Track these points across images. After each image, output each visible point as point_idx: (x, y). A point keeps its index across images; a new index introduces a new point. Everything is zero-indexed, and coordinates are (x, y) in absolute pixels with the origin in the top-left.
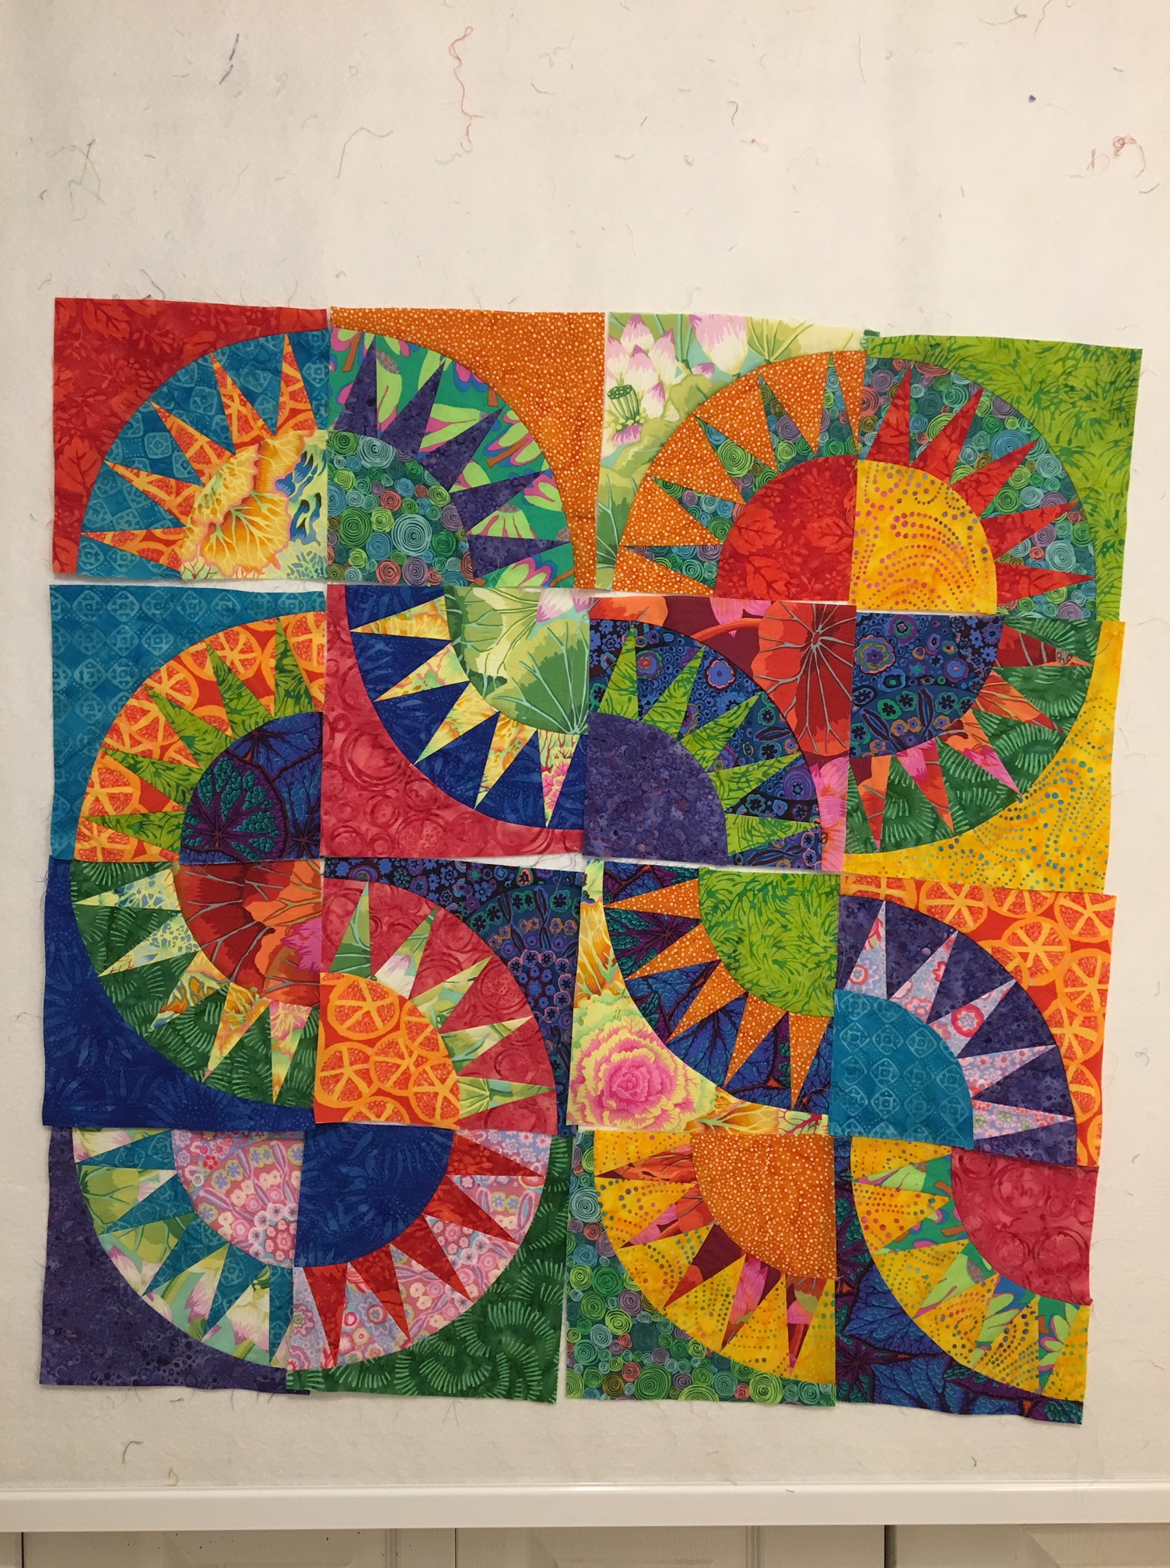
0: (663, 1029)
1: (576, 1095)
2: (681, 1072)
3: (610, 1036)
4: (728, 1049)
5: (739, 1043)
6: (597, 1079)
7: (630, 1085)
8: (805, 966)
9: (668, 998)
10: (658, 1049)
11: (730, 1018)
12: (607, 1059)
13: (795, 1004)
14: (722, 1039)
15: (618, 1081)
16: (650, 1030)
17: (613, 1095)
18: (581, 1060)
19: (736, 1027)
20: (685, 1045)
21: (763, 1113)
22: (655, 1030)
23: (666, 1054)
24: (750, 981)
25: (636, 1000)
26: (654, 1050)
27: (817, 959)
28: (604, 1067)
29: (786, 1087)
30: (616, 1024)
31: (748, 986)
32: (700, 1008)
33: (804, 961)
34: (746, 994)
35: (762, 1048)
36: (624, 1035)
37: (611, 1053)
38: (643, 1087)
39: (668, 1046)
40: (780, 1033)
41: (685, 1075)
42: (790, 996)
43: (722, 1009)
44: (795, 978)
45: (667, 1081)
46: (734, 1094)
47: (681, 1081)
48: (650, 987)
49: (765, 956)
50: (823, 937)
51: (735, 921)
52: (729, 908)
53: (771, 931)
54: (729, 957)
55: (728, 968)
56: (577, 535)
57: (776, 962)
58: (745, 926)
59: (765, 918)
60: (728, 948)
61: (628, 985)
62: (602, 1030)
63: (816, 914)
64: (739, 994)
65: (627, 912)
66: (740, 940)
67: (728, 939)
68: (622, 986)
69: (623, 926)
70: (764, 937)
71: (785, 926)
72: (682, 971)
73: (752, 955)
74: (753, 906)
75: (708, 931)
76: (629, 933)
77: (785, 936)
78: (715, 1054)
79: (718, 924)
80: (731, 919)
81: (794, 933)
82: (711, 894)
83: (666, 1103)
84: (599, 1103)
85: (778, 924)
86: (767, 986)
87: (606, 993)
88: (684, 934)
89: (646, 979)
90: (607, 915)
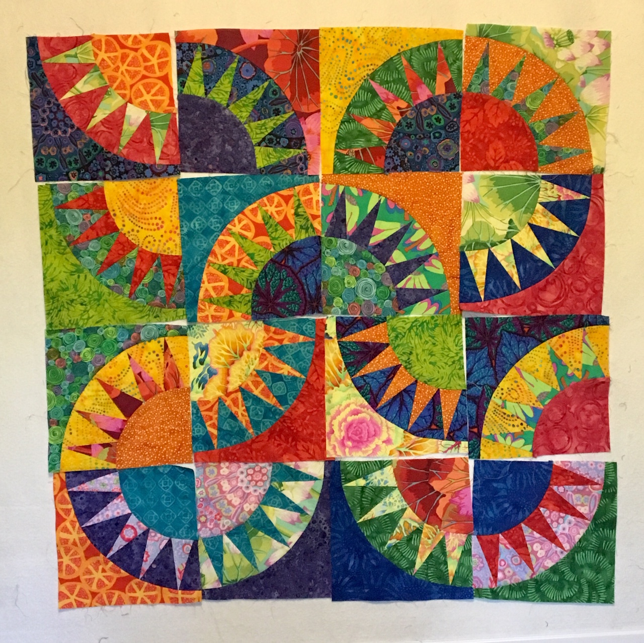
0: (374, 403)
1: (330, 441)
2: (384, 424)
3: (345, 408)
4: (408, 410)
5: (414, 407)
6: (340, 430)
7: (358, 433)
8: (446, 364)
9: (375, 385)
10: (371, 413)
11: (409, 394)
12: (345, 420)
13: (442, 384)
14: (405, 406)
15: (351, 431)
16: (366, 403)
17: (349, 439)
18: (331, 421)
19: (412, 399)
20: (385, 410)
21: (430, 443)
22: (370, 403)
23: (376, 415)
24: (418, 374)
25: (359, 389)
26: (369, 414)
27: (452, 360)
28: (343, 424)
29: (441, 428)
30: (348, 401)
31: (417, 377)
32: (392, 390)
33: (446, 361)
34: (416, 381)
35: (427, 409)
36: (353, 407)
37: (347, 416)
38: (365, 435)
39: (377, 411)
40: (435, 400)
41: (387, 425)
42: (440, 380)
43: (405, 390)
44: (442, 370)
45: (377, 429)
46: (413, 434)
47: (384, 429)
48: (365, 381)
49: (425, 360)
50: (455, 347)
51: (407, 343)
52: (404, 336)
53: (427, 347)
54: (406, 362)
55: (406, 368)
56: (452, 287)
57: (430, 363)
58: (413, 345)
59: (423, 340)
60: (405, 358)
61: (353, 380)
62: (341, 405)
63: (450, 336)
64: (413, 381)
65: (350, 342)
66: (411, 353)
67: (404, 353)
68: (350, 382)
69: (349, 350)
70: (423, 350)
71: (434, 344)
72: (382, 372)
73: (418, 360)
74: (417, 334)
75: (395, 348)
76: (352, 353)
77: (435, 349)
78: (402, 414)
79: (398, 345)
80: (405, 342)
81: (439, 347)
82: (394, 330)
83: (378, 441)
84: (343, 444)
85: (430, 343)
86: (427, 376)
87: (342, 386)
88: (381, 352)
89: (362, 377)
90: (339, 345)
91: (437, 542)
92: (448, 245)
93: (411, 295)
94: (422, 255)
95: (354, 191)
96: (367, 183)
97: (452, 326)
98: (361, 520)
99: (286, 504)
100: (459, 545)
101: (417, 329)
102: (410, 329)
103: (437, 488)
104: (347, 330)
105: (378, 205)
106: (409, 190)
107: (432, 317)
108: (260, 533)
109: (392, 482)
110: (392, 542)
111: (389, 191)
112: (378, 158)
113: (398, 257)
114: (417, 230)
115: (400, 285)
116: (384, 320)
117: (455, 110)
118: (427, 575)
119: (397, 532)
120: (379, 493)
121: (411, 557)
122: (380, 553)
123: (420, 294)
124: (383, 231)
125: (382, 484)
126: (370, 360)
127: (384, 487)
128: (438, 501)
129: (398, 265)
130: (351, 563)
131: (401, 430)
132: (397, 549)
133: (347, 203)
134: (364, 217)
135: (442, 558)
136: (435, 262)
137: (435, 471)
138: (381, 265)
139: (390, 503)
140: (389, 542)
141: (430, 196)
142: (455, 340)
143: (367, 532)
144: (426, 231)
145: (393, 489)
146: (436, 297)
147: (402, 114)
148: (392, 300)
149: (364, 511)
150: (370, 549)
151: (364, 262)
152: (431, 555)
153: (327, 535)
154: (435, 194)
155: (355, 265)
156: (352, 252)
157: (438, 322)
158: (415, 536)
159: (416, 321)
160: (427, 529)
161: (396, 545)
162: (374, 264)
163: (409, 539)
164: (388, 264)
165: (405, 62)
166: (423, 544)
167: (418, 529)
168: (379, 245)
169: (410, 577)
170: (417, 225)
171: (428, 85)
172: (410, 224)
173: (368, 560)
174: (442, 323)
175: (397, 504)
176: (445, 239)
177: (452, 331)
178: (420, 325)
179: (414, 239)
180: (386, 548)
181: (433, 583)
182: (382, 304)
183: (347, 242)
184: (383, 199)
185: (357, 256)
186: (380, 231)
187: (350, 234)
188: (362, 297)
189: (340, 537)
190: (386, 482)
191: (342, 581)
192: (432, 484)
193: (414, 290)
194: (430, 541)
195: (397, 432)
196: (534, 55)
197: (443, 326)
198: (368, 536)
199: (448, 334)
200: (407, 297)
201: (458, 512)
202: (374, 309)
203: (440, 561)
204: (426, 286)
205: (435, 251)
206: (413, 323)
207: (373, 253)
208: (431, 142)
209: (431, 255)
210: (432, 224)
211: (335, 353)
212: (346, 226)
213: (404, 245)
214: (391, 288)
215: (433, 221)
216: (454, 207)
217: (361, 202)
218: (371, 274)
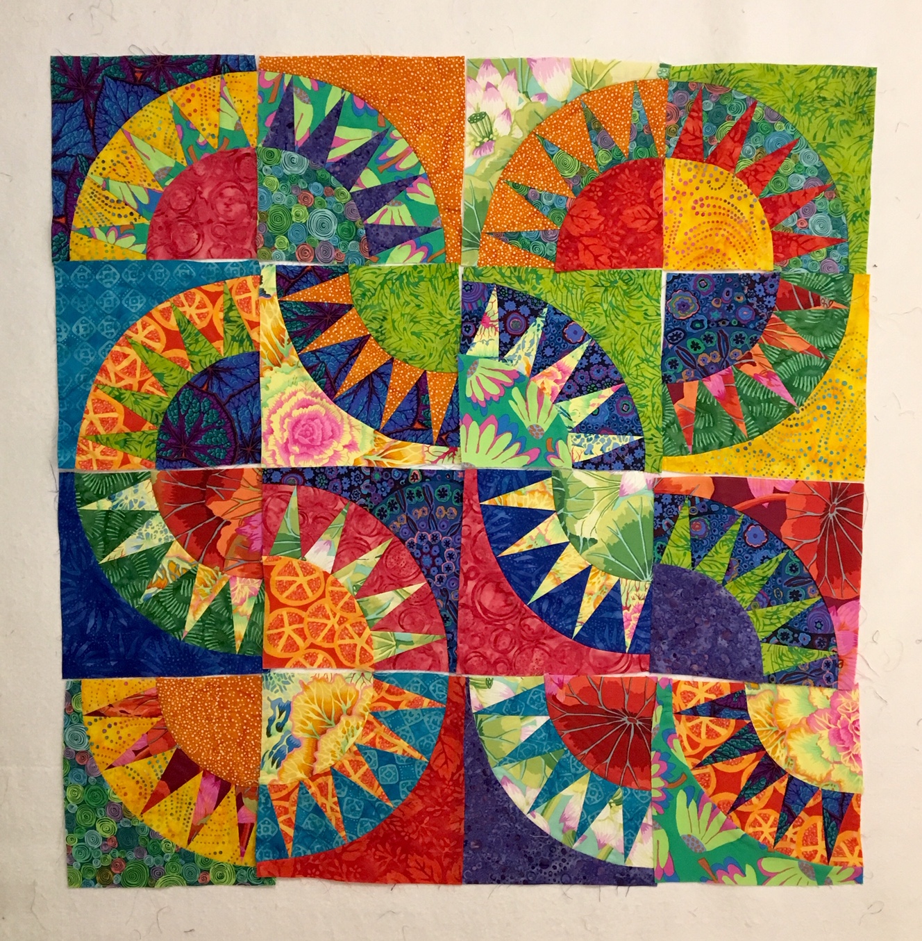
0: (330, 389)
1: (267, 444)
2: (346, 421)
3: (290, 397)
4: (381, 401)
5: (389, 397)
6: (283, 430)
7: (307, 434)
8: (436, 335)
9: (332, 366)
10: (328, 404)
11: (382, 378)
12: (289, 415)
13: (431, 364)
14: (376, 395)
15: (298, 431)
16: (320, 391)
17: (296, 442)
18: (270, 416)
19: (386, 385)
20: (348, 401)
21: (412, 448)
22: (325, 391)
23: (334, 408)
24: (394, 349)
25: (309, 369)
26: (324, 406)
27: (445, 329)
28: (287, 420)
29: (428, 428)
30: (294, 388)
31: (393, 352)
32: (357, 373)
33: (435, 331)
34: (392, 360)
35: (407, 400)
36: (301, 396)
37: (292, 410)
38: (318, 435)
39: (335, 402)
40: (420, 387)
41: (349, 423)
42: (427, 358)
43: (375, 372)
44: (429, 344)
45: (336, 428)
46: (388, 435)
47: (346, 427)
48: (318, 358)
49: (405, 329)
50: (449, 311)
51: (379, 304)
52: (374, 295)
53: (407, 310)
54: (377, 332)
55: (377, 340)
56: (447, 223)
57: (413, 333)
58: (388, 307)
59: (402, 301)
60: (375, 325)
61: (301, 358)
62: (283, 393)
63: (442, 295)
64: (388, 358)
65: (296, 303)
66: (384, 319)
67: (374, 319)
68: (297, 359)
69: (295, 314)
70: (402, 315)
71: (418, 306)
72: (342, 345)
73: (394, 328)
74: (392, 292)
75: (360, 312)
76: (300, 318)
77: (419, 313)
78: (372, 407)
79: (366, 308)
80: (375, 303)
81: (426, 310)
82: (359, 284)
83: (337, 446)
84: (286, 449)
85: (413, 305)
86: (408, 352)
87: (284, 365)
88: (340, 317)
89: (314, 352)
90: (281, 306)
91: (219, 590)
92: (443, 163)
93: (386, 234)
94: (404, 176)
95: (307, 83)
96: (324, 72)
97: (444, 280)
101: (393, 284)
102: (382, 285)
103: (217, 513)
104: (293, 285)
105: (340, 103)
106: (385, 83)
107: (415, 267)
110: (152, 591)
111: (356, 83)
113: (369, 179)
114: (396, 140)
115: (371, 220)
116: (345, 271)
123: (400, 233)
124: (349, 141)
126: (325, 329)
128: (219, 531)
129: (369, 191)
131: (370, 430)
133: (296, 101)
134: (320, 121)
136: (423, 187)
138: (345, 190)
141: (414, 92)
142: (448, 301)
144: (409, 142)
146: (424, 238)
148: (359, 240)
151: (320, 185)
152: (209, 610)
154: (423, 89)
155: (307, 190)
156: (302, 171)
157: (423, 274)
159: (391, 272)
162: (334, 188)
164: (354, 189)
168: (342, 161)
170: (396, 133)
172: (386, 131)
174: (428, 276)
176: (437, 154)
177: (444, 288)
178: (401, 278)
179: (392, 153)
182: (346, 246)
183: (296, 156)
184: (348, 94)
185: (310, 176)
186: (345, 142)
187: (300, 145)
188: (317, 236)
193: (392, 227)
195: (364, 433)
197: (430, 280)
199: (439, 291)
200: (381, 237)
202: (334, 254)
203: (223, 619)
204: (409, 222)
205: (422, 171)
206: (387, 274)
207: (332, 174)
209: (415, 178)
210: (418, 133)
211: (275, 318)
212: (294, 133)
213: (377, 161)
214: (357, 223)
215: (420, 128)
216: (451, 108)
217: (316, 98)
218: (330, 203)
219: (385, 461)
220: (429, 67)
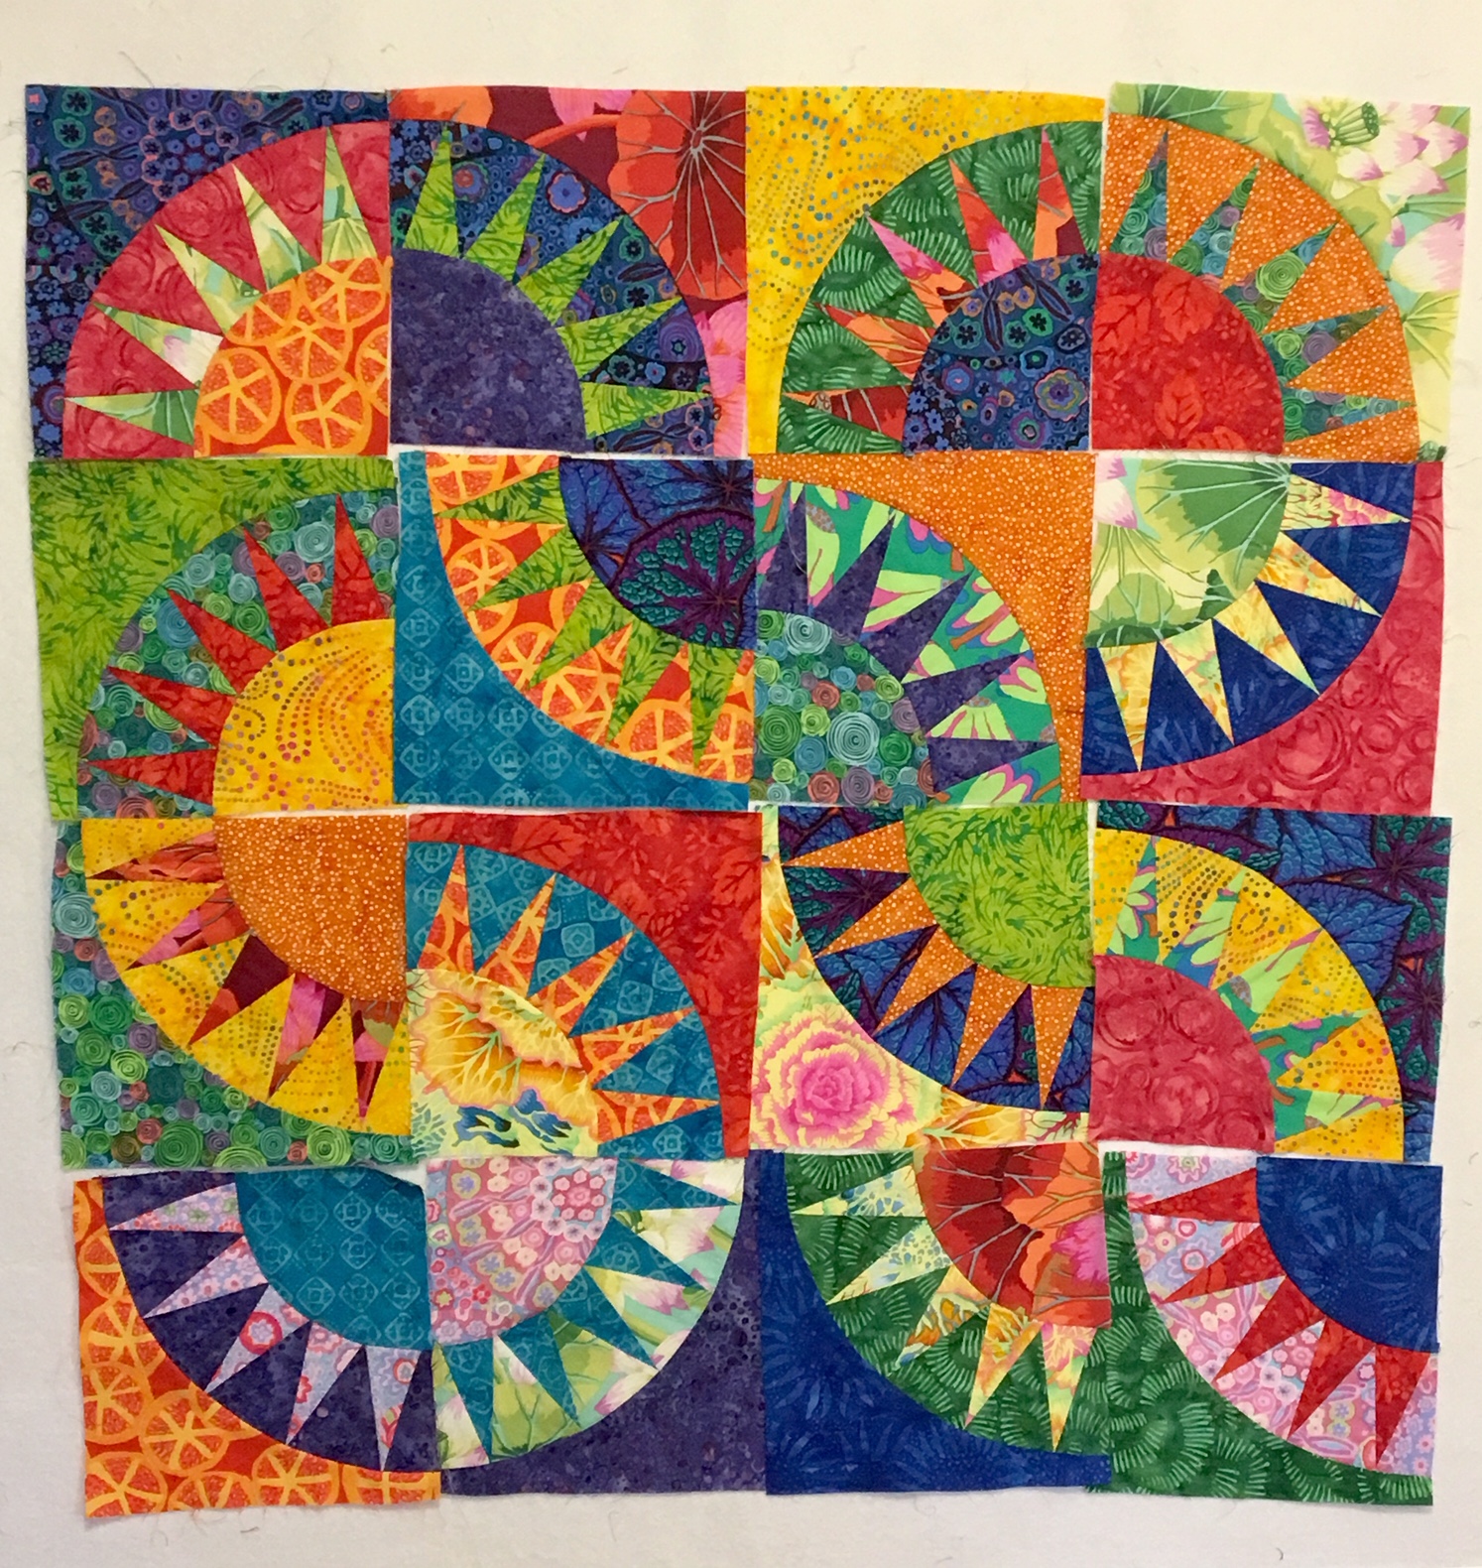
0: (868, 1018)
1: (760, 1110)
2: (894, 1070)
3: (799, 1029)
4: (953, 1039)
5: (969, 1030)
6: (785, 1084)
7: (830, 1090)
8: (1048, 923)
9: (872, 977)
10: (863, 1044)
11: (955, 998)
12: (797, 1059)
13: (1039, 974)
14: (947, 1027)
15: (812, 1087)
16: (851, 1020)
17: (808, 1105)
18: (764, 1062)
19: (963, 1009)
20: (897, 1037)
21: (1005, 1117)
22: (859, 1019)
23: (874, 1049)
24: (979, 950)
25: (833, 983)
26: (858, 1045)
27: (1063, 914)
28: (793, 1069)
29: (1032, 1081)
30: (806, 1014)
31: (976, 955)
32: (915, 987)
33: (1047, 917)
34: (974, 967)
35: (998, 1035)
36: (817, 1028)
37: (802, 1050)
38: (845, 1094)
39: (876, 1039)
40: (1020, 1014)
41: (900, 1075)
42: (1032, 964)
43: (946, 988)
44: (1037, 940)
45: (877, 1083)
46: (965, 1094)
47: (894, 1082)
48: (847, 964)
49: (996, 915)
50: (1070, 884)
51: (953, 873)
52: (945, 857)
53: (1001, 882)
54: (949, 920)
55: (948, 933)
56: (1065, 735)
57: (1010, 922)
58: (968, 879)
59: (993, 867)
60: (946, 909)
61: (818, 963)
62: (788, 1023)
63: (1058, 856)
64: (966, 966)
65: (811, 870)
66: (963, 898)
67: (945, 897)
68: (811, 966)
69: (808, 888)
70: (993, 891)
71: (1019, 875)
72: (890, 943)
73: (979, 915)
74: (976, 851)
75: (920, 888)
76: (817, 896)
77: (1021, 888)
78: (937, 1046)
79: (932, 879)
80: (948, 870)
81: (1033, 882)
82: (920, 840)
83: (878, 1112)
84: (791, 1118)
85: (1010, 873)
86: (1000, 953)
87: (791, 975)
88: (888, 894)
89: (841, 954)
90: (786, 875)
92: (1059, 633)
93: (964, 755)
94: (995, 656)
95: (829, 496)
96: (860, 478)
97: (1062, 831)
98: (837, 1299)
99: (649, 1262)
100: (1076, 1354)
101: (978, 838)
102: (960, 840)
104: (806, 839)
105: (885, 533)
106: (963, 495)
107: (1017, 810)
108: (586, 1335)
109: (913, 1207)
111: (914, 497)
112: (887, 415)
113: (935, 660)
114: (981, 594)
115: (938, 731)
116: (897, 816)
117: (1082, 298)
118: (997, 1428)
119: (924, 1326)
120: (881, 1232)
121: (959, 1385)
122: (882, 1378)
123: (986, 753)
124: (900, 595)
125: (888, 1211)
126: (861, 915)
127: (891, 1218)
129: (936, 680)
130: (813, 1402)
131: (935, 1086)
132: (925, 1366)
133: (810, 526)
134: (851, 561)
135: (1035, 1386)
136: (1025, 673)
137: (1016, 1178)
138: (892, 680)
139: (908, 1257)
140: (906, 1351)
141: (1014, 512)
142: (1069, 867)
143: (851, 1328)
144: (1004, 598)
145: (912, 1222)
146: (1026, 761)
147: (948, 305)
148: (917, 766)
149: (845, 1276)
150: (858, 1368)
151: (849, 671)
153: (750, 1339)
154: (1028, 506)
155: (828, 679)
156: (819, 648)
157: (1029, 821)
158: (968, 1335)
159: (976, 818)
160: (999, 1317)
161: (922, 1358)
162: (875, 677)
163: (955, 1343)
164: (909, 678)
165: (959, 177)
166: (988, 1354)
167: (976, 1317)
168: (888, 631)
169: (957, 1435)
170: (982, 582)
171: (1016, 236)
172: (965, 579)
173: (854, 1394)
174: (1038, 824)
175: (926, 1258)
176: (1050, 619)
177: (1063, 845)
178: (989, 828)
179: (974, 616)
180: (897, 1365)
181: (1013, 1448)
182: (893, 776)
183: (808, 622)
184: (899, 516)
185: (833, 656)
186: (892, 596)
187: (816, 604)
188: (843, 758)
189: (785, 1338)
190: (897, 1206)
191: (790, 1445)
192: (1008, 1208)
193: (973, 743)
194: (1005, 1347)
195: (924, 1090)
196: (1280, 166)
197: (1041, 832)
198: (856, 1338)
199: (1054, 851)
200: (955, 760)
201: (1074, 1275)
202: (874, 789)
204: (1003, 734)
205: (1025, 647)
206: (968, 823)
207: (871, 652)
208: (1020, 377)
209: (1014, 658)
210: (1019, 580)
211: (776, 896)
212: (806, 581)
213: (950, 631)
214: (915, 737)
215: (1022, 573)
216: (1073, 540)
217: (845, 523)
218: (868, 702)
219: (959, 1138)
220: (1038, 470)
